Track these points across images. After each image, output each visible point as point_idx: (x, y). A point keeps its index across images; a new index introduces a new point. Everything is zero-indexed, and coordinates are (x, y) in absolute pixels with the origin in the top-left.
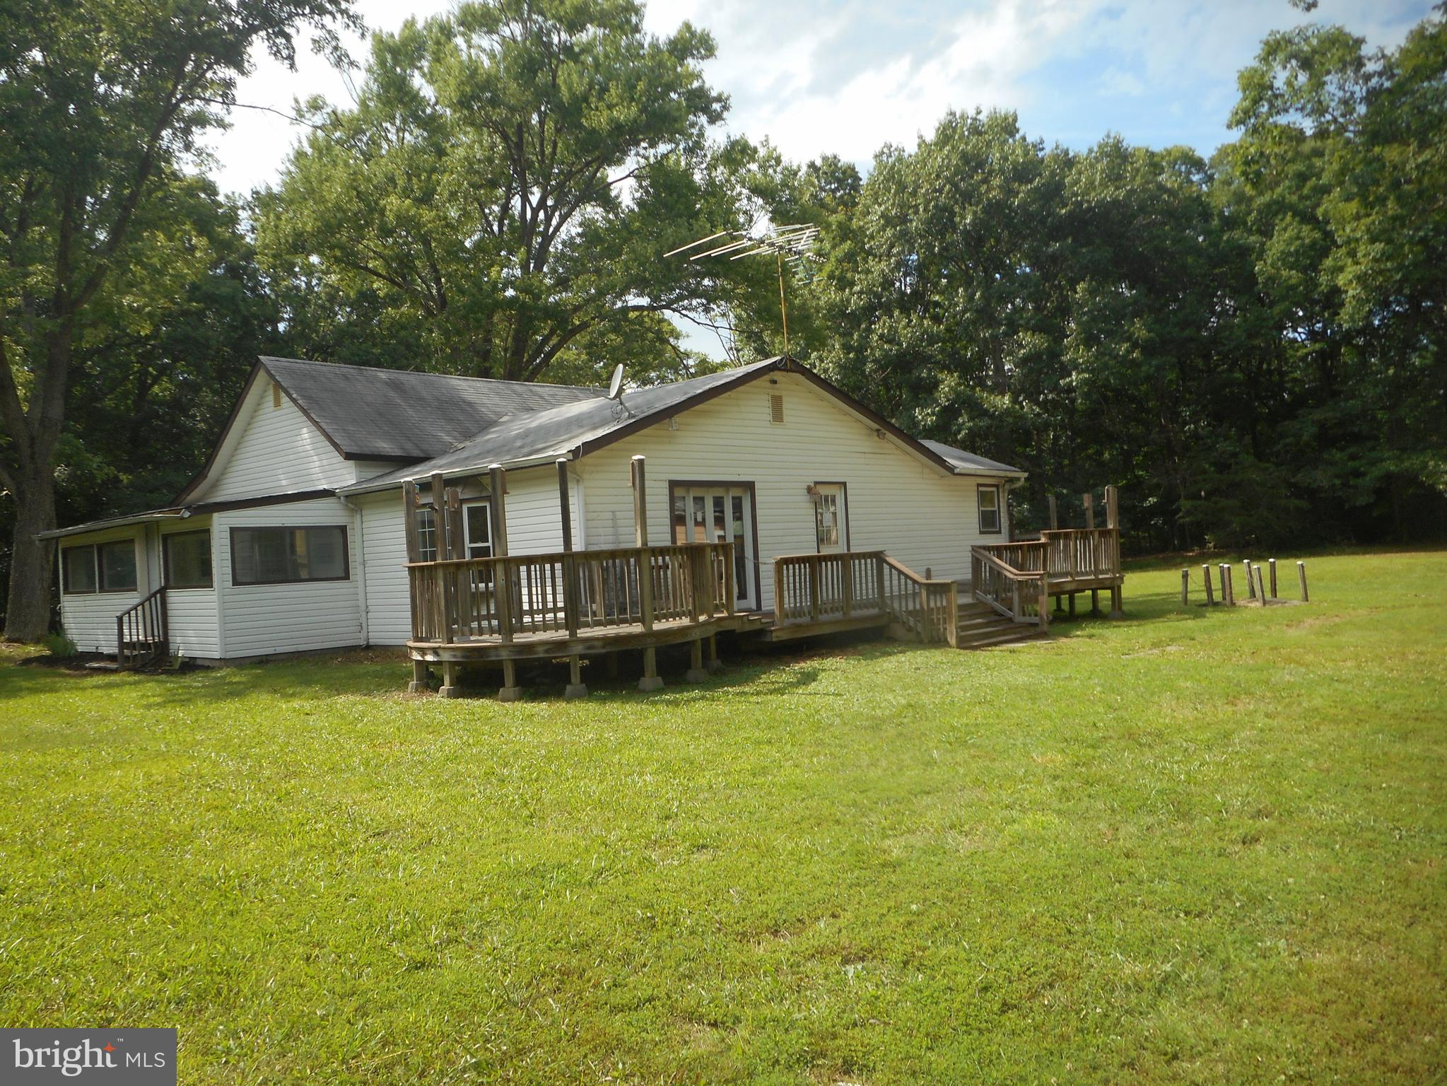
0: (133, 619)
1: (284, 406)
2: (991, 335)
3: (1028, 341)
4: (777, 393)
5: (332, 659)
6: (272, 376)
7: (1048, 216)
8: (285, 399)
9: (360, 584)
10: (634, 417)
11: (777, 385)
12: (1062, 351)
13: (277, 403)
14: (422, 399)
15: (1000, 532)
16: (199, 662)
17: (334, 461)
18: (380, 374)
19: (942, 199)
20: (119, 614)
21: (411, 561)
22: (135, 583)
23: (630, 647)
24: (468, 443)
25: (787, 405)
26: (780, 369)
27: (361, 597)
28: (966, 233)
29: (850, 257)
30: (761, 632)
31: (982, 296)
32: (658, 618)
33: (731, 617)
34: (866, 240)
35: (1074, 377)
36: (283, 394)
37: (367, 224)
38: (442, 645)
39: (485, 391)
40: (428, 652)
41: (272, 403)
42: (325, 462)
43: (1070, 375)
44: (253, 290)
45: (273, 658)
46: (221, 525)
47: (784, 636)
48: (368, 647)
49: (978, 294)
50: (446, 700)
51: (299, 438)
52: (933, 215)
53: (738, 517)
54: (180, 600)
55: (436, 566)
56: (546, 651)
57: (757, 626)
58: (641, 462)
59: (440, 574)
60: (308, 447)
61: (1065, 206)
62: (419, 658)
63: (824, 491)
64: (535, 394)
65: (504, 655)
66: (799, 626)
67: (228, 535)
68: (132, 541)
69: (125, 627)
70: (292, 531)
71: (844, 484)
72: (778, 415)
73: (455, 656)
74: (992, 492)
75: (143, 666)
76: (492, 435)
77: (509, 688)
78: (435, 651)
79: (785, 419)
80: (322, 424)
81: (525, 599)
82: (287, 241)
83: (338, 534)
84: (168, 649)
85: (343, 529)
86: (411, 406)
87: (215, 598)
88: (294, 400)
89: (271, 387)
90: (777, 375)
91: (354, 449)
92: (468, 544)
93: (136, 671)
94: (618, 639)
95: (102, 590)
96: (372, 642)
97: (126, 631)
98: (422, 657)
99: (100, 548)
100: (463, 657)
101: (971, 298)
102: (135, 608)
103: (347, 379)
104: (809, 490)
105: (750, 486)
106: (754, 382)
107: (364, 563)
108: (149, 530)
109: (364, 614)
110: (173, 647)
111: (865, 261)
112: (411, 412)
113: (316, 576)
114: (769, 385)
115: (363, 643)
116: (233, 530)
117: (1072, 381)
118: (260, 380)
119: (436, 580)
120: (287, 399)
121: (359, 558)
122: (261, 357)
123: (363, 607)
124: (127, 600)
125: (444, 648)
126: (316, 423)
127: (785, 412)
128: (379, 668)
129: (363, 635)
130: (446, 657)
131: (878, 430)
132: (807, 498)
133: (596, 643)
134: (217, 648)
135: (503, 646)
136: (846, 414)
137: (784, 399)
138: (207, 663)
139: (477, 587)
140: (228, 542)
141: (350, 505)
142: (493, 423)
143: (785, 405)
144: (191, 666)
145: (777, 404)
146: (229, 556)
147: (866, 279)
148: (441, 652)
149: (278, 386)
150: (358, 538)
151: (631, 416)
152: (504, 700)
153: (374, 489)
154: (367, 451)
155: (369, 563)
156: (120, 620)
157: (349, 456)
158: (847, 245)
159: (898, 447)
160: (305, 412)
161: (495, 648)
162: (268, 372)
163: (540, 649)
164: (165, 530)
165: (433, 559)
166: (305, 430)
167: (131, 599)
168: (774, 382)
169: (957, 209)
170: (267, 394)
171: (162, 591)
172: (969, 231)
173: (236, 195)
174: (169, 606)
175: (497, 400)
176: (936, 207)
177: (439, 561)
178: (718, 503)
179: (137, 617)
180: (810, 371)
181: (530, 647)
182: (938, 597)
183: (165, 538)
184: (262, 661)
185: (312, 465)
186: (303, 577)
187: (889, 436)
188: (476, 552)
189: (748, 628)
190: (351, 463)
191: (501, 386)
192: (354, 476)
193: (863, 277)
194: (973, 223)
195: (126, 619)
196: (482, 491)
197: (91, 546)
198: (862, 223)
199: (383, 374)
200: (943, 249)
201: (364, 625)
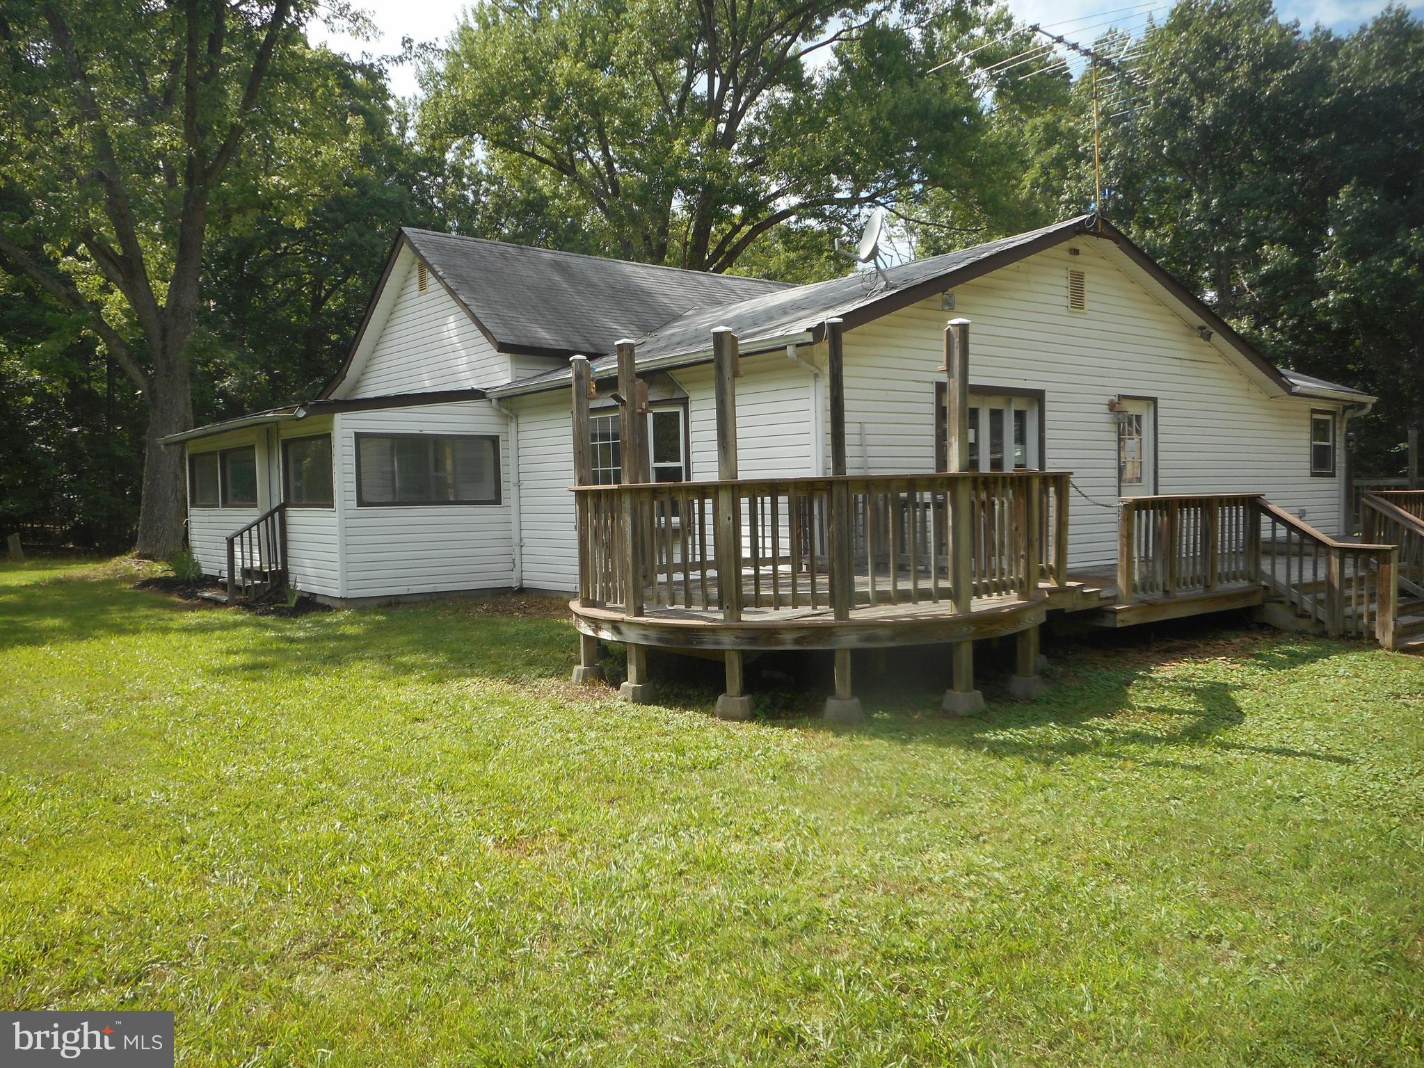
0: (246, 540)
1: (430, 289)
2: (1228, 249)
3: (1275, 255)
4: (1080, 269)
5: (476, 605)
6: (416, 251)
7: (1306, 107)
8: (431, 280)
9: (514, 510)
10: (893, 288)
11: (1078, 257)
12: (1315, 267)
13: (423, 286)
14: (592, 285)
15: (1333, 475)
16: (319, 600)
17: (484, 355)
18: (543, 255)
19: (1176, 92)
20: (229, 533)
21: (581, 482)
22: (254, 498)
23: (935, 641)
24: (648, 339)
25: (1091, 285)
26: (1086, 232)
27: (515, 526)
28: (1203, 129)
29: (1059, 162)
30: (1098, 613)
31: (1220, 204)
32: (977, 592)
33: (1063, 590)
34: (1079, 141)
35: (1331, 298)
36: (429, 275)
37: (535, 94)
38: (627, 618)
39: (667, 280)
40: (605, 626)
41: (416, 287)
42: (474, 358)
43: (1327, 295)
44: (423, 202)
45: (406, 600)
46: (345, 427)
47: (1133, 620)
48: (522, 590)
49: (1214, 201)
50: (630, 706)
51: (445, 328)
52: (1165, 109)
53: (1021, 439)
54: (302, 521)
55: (619, 492)
56: (797, 641)
57: (1094, 604)
58: (964, 329)
59: (627, 503)
60: (455, 340)
61: (1330, 94)
62: (590, 633)
63: (1133, 409)
64: (724, 287)
65: (727, 642)
66: (1152, 605)
67: (352, 442)
68: (253, 447)
69: (237, 549)
70: (438, 441)
71: (1154, 400)
72: (1077, 300)
73: (646, 637)
74: (1326, 422)
75: (257, 600)
76: (675, 330)
77: (733, 697)
78: (615, 626)
79: (1087, 305)
80: (470, 307)
81: (746, 542)
82: (447, 120)
83: (488, 445)
84: (287, 581)
85: (494, 440)
86: (579, 293)
87: (335, 521)
88: (440, 279)
89: (416, 266)
90: (1078, 242)
91: (509, 339)
92: (653, 464)
93: (247, 606)
94: (916, 627)
95: (226, 504)
96: (526, 584)
97: (238, 554)
98: (595, 631)
99: (224, 454)
100: (659, 640)
101: (1205, 205)
102: (249, 529)
103: (506, 259)
104: (1112, 406)
105: (1037, 397)
106: (1049, 251)
107: (519, 485)
108: (270, 432)
109: (517, 549)
110: (291, 577)
111: (1077, 166)
112: (579, 299)
113: (460, 499)
114: (1067, 255)
115: (515, 584)
116: (359, 436)
117: (1328, 302)
118: (404, 257)
119: (620, 512)
120: (433, 280)
121: (513, 478)
122: (406, 229)
123: (517, 540)
124: (244, 517)
125: (630, 623)
126: (465, 306)
127: (1087, 296)
128: (532, 627)
129: (515, 575)
130: (632, 636)
131: (1202, 328)
132: (1108, 417)
133: (880, 632)
134: (337, 583)
135: (727, 629)
136: (1161, 303)
137: (1087, 278)
138: (327, 602)
139: (668, 522)
140: (352, 450)
141: (504, 411)
142: (677, 317)
143: (1087, 287)
144: (310, 604)
145: (1077, 282)
146: (353, 468)
147: (1076, 186)
148: (623, 628)
149: (424, 265)
150: (512, 453)
151: (887, 288)
152: (725, 717)
153: (533, 388)
154: (525, 342)
155: (525, 484)
156: (231, 542)
157: (503, 348)
158: (1054, 151)
159: (1222, 354)
160: (451, 292)
161: (713, 630)
162: (412, 246)
163: (788, 637)
164: (287, 434)
165: (618, 481)
166: (452, 319)
167: (248, 516)
168: (1075, 252)
169: (1194, 100)
170: (411, 275)
171: (281, 509)
172: (1207, 127)
173: (407, 100)
174: (290, 528)
175: (680, 291)
176: (1168, 100)
177: (626, 483)
178: (996, 415)
179: (250, 538)
180: (1124, 237)
181: (770, 632)
182: (1295, 562)
183: (286, 444)
184: (390, 604)
185: (459, 361)
186: (452, 499)
187: (1217, 337)
188: (662, 474)
189: (1082, 605)
190: (505, 358)
191: (684, 275)
192: (509, 373)
193: (1073, 183)
194: (1214, 117)
195: (237, 540)
196: (673, 391)
197: (214, 453)
198: (1072, 124)
199: (548, 255)
200: (1172, 151)
201: (517, 562)
